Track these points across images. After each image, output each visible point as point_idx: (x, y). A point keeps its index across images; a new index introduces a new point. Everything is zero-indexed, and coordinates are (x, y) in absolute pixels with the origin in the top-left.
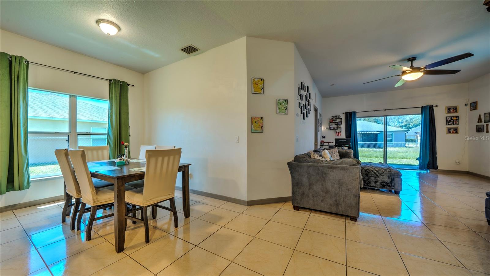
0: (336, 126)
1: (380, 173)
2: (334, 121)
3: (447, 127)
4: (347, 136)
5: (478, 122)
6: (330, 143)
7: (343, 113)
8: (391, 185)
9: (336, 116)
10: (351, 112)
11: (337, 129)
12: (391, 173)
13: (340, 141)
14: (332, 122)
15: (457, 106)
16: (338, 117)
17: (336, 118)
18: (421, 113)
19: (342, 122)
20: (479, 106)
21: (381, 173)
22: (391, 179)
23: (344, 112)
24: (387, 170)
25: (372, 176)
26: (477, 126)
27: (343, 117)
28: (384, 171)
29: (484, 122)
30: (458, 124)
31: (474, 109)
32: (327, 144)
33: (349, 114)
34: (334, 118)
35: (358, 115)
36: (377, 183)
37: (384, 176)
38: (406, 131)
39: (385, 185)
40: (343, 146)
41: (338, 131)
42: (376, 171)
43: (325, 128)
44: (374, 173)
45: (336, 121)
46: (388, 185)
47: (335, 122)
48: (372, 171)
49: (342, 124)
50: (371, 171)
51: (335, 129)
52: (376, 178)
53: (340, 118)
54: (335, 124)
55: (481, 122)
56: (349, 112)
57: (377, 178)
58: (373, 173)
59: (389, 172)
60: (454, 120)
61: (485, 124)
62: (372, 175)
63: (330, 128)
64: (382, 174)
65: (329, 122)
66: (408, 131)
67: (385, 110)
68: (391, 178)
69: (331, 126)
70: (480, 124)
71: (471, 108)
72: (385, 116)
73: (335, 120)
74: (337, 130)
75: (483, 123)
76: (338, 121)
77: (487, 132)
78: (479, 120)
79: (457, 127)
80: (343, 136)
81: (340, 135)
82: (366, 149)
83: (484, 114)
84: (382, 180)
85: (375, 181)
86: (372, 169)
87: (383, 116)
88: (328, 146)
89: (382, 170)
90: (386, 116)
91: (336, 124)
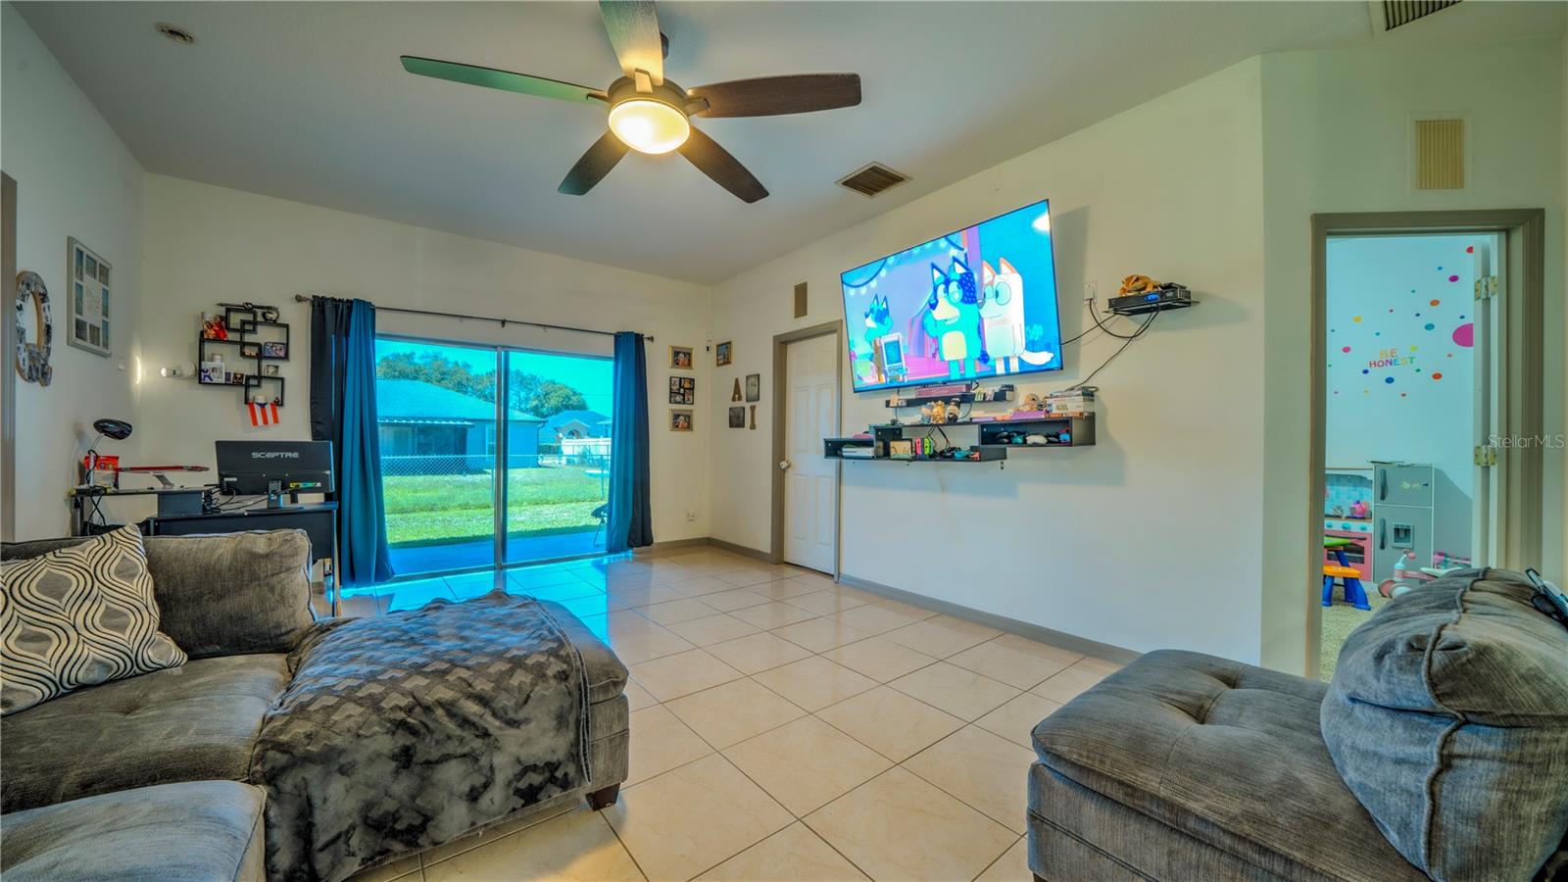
0: (247, 368)
1: (505, 709)
2: (231, 336)
3: (672, 410)
4: (319, 428)
5: (734, 399)
6: (168, 475)
7: (299, 299)
8: (571, 769)
9: (248, 308)
10: (350, 302)
11: (253, 382)
12: (572, 682)
13: (256, 455)
14: (219, 339)
15: (691, 349)
16: (259, 315)
17: (249, 317)
18: (613, 356)
19: (287, 345)
20: (736, 353)
21: (510, 703)
22: (572, 726)
23: (303, 294)
24: (550, 672)
25: (446, 758)
26: (731, 409)
27: (299, 319)
28: (534, 685)
29: (747, 401)
30: (693, 404)
31: (724, 363)
32: (149, 480)
33: (337, 307)
34: (235, 320)
35: (382, 321)
36: (484, 802)
37: (533, 725)
38: (540, 422)
39: (540, 788)
40: (274, 486)
41: (261, 400)
42: (482, 700)
43: (163, 372)
44: (465, 722)
45: (248, 338)
46: (559, 774)
47: (243, 344)
48: (449, 708)
49: (286, 357)
50: (440, 712)
51: (241, 384)
52: (476, 760)
53: (274, 323)
54: (243, 354)
55: (740, 399)
56: (333, 299)
57: (484, 761)
58: (451, 726)
59: (563, 676)
60: (685, 389)
61: (748, 406)
62: (452, 747)
63: (201, 376)
64: (521, 715)
65: (195, 339)
66: (544, 422)
67: (503, 322)
68: (572, 719)
69: (206, 365)
70: (738, 404)
71: (718, 360)
72: (503, 347)
73: (242, 331)
74: (252, 393)
75: (743, 403)
76: (265, 335)
77: (753, 427)
78: (735, 393)
79: (692, 411)
80: (294, 425)
81: (276, 420)
82: (429, 478)
83: (748, 377)
84: (519, 761)
85: (472, 789)
86: (445, 694)
87: (496, 347)
88: (151, 491)
89: (515, 682)
90: (507, 348)
91: (250, 351)
